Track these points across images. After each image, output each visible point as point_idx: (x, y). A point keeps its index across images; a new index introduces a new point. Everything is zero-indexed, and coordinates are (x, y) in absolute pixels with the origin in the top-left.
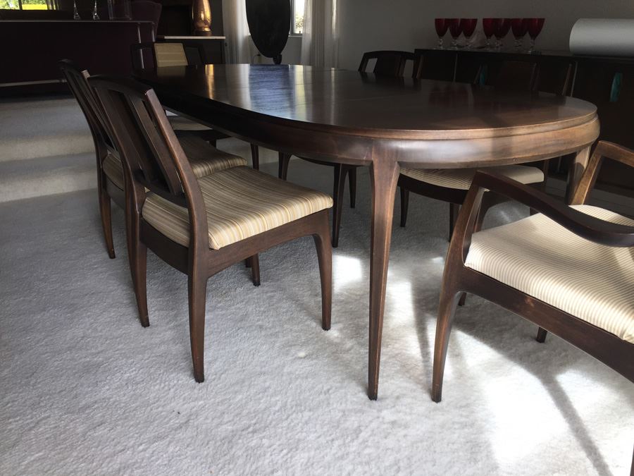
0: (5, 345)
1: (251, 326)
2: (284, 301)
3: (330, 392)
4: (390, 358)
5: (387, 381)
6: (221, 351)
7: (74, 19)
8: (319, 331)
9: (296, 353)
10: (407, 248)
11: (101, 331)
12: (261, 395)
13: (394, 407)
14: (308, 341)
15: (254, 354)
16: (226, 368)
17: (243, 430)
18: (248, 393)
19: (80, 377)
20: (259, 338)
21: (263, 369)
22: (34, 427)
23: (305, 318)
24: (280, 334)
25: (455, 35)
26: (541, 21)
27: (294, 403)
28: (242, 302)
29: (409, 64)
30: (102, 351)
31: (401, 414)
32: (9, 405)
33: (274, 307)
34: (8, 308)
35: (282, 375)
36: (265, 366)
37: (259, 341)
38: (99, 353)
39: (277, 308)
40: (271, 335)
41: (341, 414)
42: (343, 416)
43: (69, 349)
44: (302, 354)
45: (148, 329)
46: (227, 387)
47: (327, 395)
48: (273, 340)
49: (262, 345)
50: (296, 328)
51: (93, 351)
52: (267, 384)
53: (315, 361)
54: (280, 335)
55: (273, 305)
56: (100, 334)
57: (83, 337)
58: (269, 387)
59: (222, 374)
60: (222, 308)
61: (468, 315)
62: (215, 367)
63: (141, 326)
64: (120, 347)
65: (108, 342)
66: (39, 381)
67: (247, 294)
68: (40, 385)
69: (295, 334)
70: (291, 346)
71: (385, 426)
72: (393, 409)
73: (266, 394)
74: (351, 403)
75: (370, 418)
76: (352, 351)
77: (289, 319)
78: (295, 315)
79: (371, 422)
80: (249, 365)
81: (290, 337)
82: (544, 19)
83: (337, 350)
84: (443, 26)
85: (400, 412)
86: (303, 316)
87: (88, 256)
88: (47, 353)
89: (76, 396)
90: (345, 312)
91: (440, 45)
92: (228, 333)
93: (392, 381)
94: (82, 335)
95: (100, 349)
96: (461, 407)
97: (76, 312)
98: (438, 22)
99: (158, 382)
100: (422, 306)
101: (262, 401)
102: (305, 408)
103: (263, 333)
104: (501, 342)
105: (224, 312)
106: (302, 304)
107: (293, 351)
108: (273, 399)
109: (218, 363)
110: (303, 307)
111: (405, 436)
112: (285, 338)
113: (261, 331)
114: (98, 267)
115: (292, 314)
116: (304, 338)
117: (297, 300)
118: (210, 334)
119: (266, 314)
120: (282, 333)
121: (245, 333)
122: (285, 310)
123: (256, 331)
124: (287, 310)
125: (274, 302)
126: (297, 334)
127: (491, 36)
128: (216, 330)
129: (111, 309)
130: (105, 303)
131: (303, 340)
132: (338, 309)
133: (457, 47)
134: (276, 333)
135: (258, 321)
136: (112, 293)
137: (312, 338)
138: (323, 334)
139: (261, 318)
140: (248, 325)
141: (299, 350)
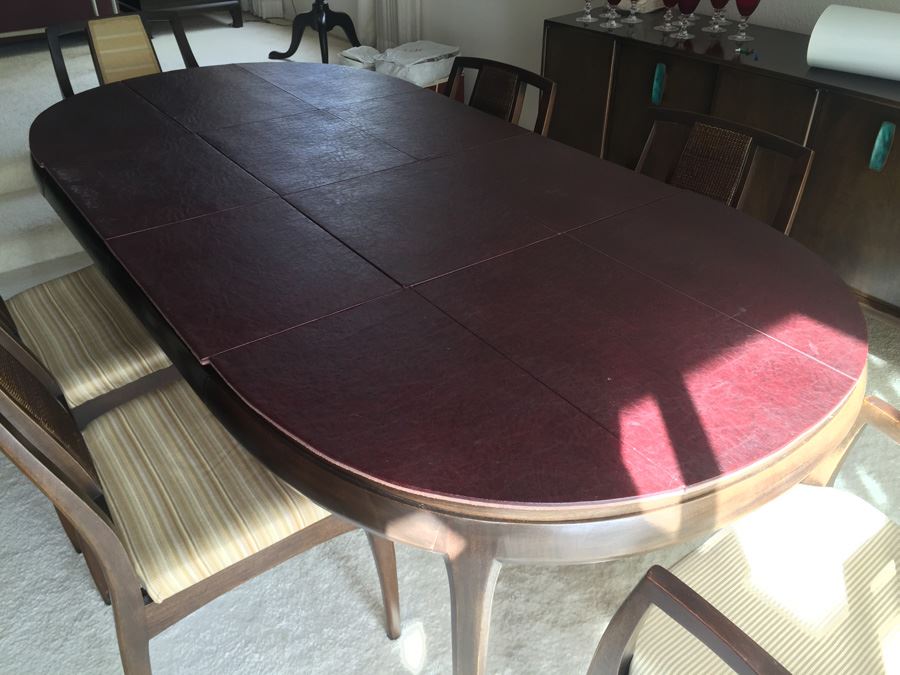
1: (268, 633)
20: (281, 666)
23: (359, 606)
24: (317, 653)
29: (532, 93)
33: (309, 578)
39: (314, 581)
48: (303, 669)
50: (343, 635)
55: (307, 574)
56: (13, 666)
69: (340, 652)
77: (332, 612)
81: (331, 662)
90: (425, 586)
92: (227, 654)
103: (288, 652)
106: (355, 568)
110: (356, 579)
112: (324, 664)
113: (284, 647)
114: (14, 484)
115: (337, 597)
116: (354, 662)
117: (348, 558)
118: (198, 660)
119: (294, 600)
120: (320, 649)
121: (257, 656)
122: (326, 586)
123: (275, 648)
124: (330, 588)
125: (309, 567)
126: (346, 649)
127: (673, 5)
128: (208, 648)
129: (32, 597)
130: (23, 579)
131: (354, 668)
132: (415, 576)
133: (616, 20)
134: (310, 650)
135: (280, 619)
136: (37, 553)
137: (369, 660)
138: (386, 647)
139: (286, 610)
140: (263, 631)
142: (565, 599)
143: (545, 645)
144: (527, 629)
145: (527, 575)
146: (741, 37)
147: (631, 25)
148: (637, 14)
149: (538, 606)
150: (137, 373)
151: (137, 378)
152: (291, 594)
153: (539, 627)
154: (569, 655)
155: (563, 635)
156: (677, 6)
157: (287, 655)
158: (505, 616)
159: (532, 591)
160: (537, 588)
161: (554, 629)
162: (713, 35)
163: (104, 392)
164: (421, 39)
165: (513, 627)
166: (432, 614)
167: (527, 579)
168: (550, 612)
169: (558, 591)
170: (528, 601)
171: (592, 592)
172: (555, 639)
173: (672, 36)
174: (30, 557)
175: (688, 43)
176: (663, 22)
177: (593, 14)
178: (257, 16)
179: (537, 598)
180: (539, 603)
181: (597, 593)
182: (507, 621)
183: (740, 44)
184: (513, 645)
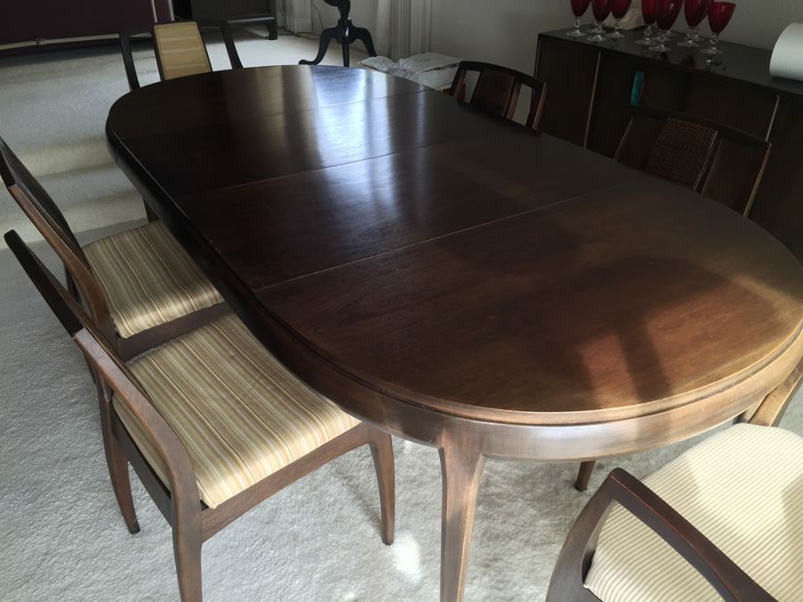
1: (282, 534)
2: (332, 480)
8: (377, 546)
9: (341, 596)
11: (71, 543)
14: (359, 569)
20: (292, 562)
23: (359, 517)
24: (322, 553)
25: (601, 15)
26: (730, 7)
29: (526, 92)
30: (70, 585)
33: (317, 492)
37: (291, 569)
38: (65, 589)
39: (322, 494)
40: (309, 554)
43: (26, 580)
44: (350, 596)
45: (137, 539)
48: (310, 565)
49: (295, 577)
50: (345, 539)
51: (60, 585)
54: (321, 556)
55: (316, 489)
56: (70, 548)
57: (46, 554)
63: (127, 532)
64: (94, 577)
65: (79, 564)
69: (342, 554)
70: (335, 580)
77: (337, 521)
78: (345, 512)
81: (335, 561)
82: (734, 5)
83: (400, 590)
84: (582, 2)
86: (355, 514)
90: (417, 504)
91: (576, 29)
92: (248, 549)
94: (45, 551)
95: (68, 580)
97: (40, 499)
100: (528, 491)
103: (298, 551)
106: (357, 486)
107: (338, 591)
110: (358, 495)
112: (328, 562)
113: (296, 546)
114: (76, 403)
115: (341, 509)
116: (354, 562)
117: (351, 478)
118: (223, 552)
119: (304, 509)
120: (325, 550)
121: (272, 552)
122: (332, 499)
123: (288, 547)
124: (335, 501)
125: (318, 483)
126: (346, 552)
127: (653, 22)
128: (231, 543)
129: (88, 493)
130: (81, 479)
131: (354, 567)
132: (407, 496)
133: (602, 35)
134: (316, 551)
135: (292, 523)
136: (92, 459)
137: (366, 562)
138: (381, 552)
139: (298, 516)
140: (278, 532)
141: (346, 590)
142: (537, 523)
143: (518, 560)
144: (503, 546)
145: (504, 501)
146: (713, 51)
147: (615, 40)
148: (619, 30)
149: (513, 528)
150: (186, 310)
151: (185, 314)
152: (302, 504)
153: (513, 544)
154: (539, 569)
155: (535, 553)
156: (656, 23)
157: (297, 553)
158: (484, 534)
159: (509, 515)
160: (513, 512)
161: (527, 547)
162: (687, 49)
163: (158, 324)
164: (430, 51)
165: (491, 543)
166: (421, 528)
167: (504, 504)
168: (524, 533)
169: (532, 516)
170: (504, 522)
171: (561, 519)
172: (527, 555)
173: (651, 49)
174: (87, 462)
175: (664, 55)
176: (642, 37)
177: (581, 29)
178: (289, 31)
179: (513, 521)
180: (514, 525)
181: (566, 520)
182: (485, 538)
183: (710, 57)
184: (490, 558)
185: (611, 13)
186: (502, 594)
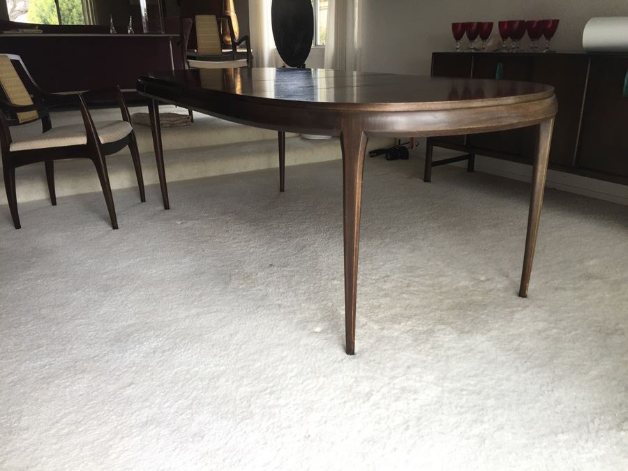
0: (44, 318)
1: (270, 305)
2: (303, 284)
3: (344, 361)
4: (402, 334)
5: (398, 353)
6: (242, 326)
7: (110, 33)
9: (312, 328)
10: (423, 240)
12: (278, 363)
13: (404, 375)
14: (324, 318)
15: (272, 329)
16: (246, 339)
17: (261, 392)
18: (266, 361)
19: (112, 345)
20: (278, 315)
21: (282, 341)
22: (69, 385)
25: (472, 38)
26: (556, 23)
27: (309, 370)
28: (263, 284)
31: (411, 382)
32: (47, 367)
33: (293, 289)
34: (47, 288)
35: (299, 347)
36: (283, 339)
37: (278, 317)
39: (296, 290)
40: (289, 312)
41: (354, 380)
42: (355, 382)
44: (318, 329)
46: (247, 355)
47: (341, 364)
48: (291, 316)
49: (280, 320)
50: (313, 307)
52: (284, 354)
53: (330, 335)
54: (298, 312)
55: (292, 287)
58: (286, 357)
59: (243, 344)
60: (244, 290)
61: (480, 298)
62: (236, 338)
65: (137, 316)
66: (74, 347)
67: (268, 278)
68: (75, 352)
69: (312, 312)
70: (308, 322)
71: (395, 391)
72: (404, 378)
73: (283, 362)
74: (363, 370)
75: (381, 384)
76: (366, 327)
77: (307, 300)
79: (382, 387)
80: (268, 337)
81: (307, 314)
82: (558, 21)
84: (459, 30)
85: (410, 380)
87: (121, 245)
88: (82, 325)
89: (108, 361)
91: (457, 49)
93: (404, 353)
95: (130, 322)
96: (469, 377)
97: (109, 291)
98: (455, 26)
99: (183, 350)
101: (279, 368)
102: (320, 374)
103: (282, 311)
104: (511, 321)
105: (245, 293)
107: (310, 326)
108: (290, 367)
109: (238, 336)
111: (415, 400)
112: (302, 315)
113: (280, 309)
119: (285, 295)
120: (300, 311)
121: (265, 311)
122: (303, 292)
123: (275, 309)
126: (314, 312)
127: (507, 38)
131: (319, 318)
134: (294, 311)
135: (278, 300)
139: (280, 298)
140: (268, 304)
141: (316, 326)
156: (509, 38)
168: (435, 305)
169: (440, 299)
179: (427, 301)
185: (479, 36)
186: (421, 329)
